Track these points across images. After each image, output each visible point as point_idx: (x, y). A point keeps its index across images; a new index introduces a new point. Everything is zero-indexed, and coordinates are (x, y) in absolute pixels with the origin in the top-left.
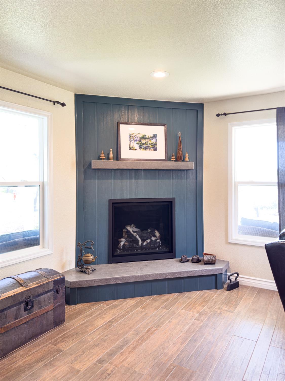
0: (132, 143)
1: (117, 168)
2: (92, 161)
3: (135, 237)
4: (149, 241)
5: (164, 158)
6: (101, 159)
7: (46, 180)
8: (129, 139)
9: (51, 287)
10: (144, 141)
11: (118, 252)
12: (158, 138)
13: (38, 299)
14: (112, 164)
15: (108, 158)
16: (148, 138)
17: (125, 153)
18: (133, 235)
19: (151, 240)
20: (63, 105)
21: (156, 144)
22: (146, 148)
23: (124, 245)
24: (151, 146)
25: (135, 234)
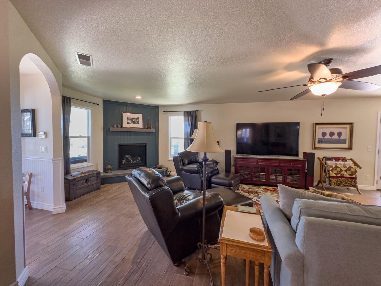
0: (128, 121)
1: (121, 131)
2: (111, 128)
3: (130, 160)
4: (136, 161)
5: (142, 127)
6: (114, 127)
7: (90, 135)
8: (127, 119)
9: (95, 175)
10: (133, 120)
11: (122, 166)
12: (140, 119)
13: (90, 179)
14: (119, 129)
15: (117, 127)
16: (136, 119)
17: (125, 125)
18: (128, 159)
19: (137, 161)
20: (98, 105)
21: (139, 122)
22: (134, 123)
23: (124, 163)
24: (137, 122)
25: (129, 159)
